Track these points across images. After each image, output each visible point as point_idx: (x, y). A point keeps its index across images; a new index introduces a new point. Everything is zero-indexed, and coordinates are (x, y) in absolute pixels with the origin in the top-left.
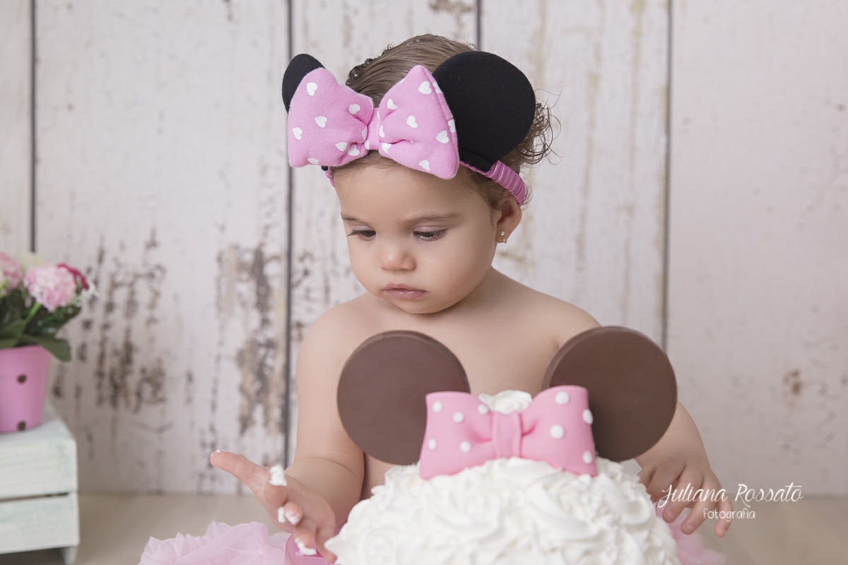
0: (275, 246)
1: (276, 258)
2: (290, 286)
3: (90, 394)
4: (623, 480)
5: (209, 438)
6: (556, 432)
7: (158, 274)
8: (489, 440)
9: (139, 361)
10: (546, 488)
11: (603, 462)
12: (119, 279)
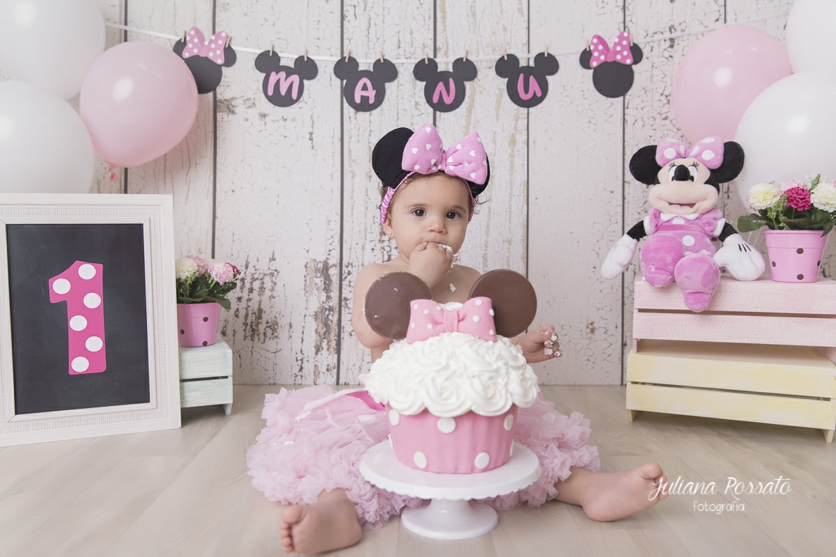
0: (334, 260)
1: (334, 266)
2: (341, 281)
3: (240, 334)
4: (510, 346)
5: (300, 357)
6: (476, 319)
7: (276, 273)
8: (442, 323)
9: (265, 317)
10: (471, 346)
11: (499, 337)
12: (256, 276)
